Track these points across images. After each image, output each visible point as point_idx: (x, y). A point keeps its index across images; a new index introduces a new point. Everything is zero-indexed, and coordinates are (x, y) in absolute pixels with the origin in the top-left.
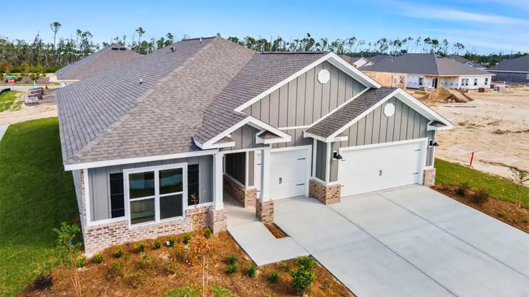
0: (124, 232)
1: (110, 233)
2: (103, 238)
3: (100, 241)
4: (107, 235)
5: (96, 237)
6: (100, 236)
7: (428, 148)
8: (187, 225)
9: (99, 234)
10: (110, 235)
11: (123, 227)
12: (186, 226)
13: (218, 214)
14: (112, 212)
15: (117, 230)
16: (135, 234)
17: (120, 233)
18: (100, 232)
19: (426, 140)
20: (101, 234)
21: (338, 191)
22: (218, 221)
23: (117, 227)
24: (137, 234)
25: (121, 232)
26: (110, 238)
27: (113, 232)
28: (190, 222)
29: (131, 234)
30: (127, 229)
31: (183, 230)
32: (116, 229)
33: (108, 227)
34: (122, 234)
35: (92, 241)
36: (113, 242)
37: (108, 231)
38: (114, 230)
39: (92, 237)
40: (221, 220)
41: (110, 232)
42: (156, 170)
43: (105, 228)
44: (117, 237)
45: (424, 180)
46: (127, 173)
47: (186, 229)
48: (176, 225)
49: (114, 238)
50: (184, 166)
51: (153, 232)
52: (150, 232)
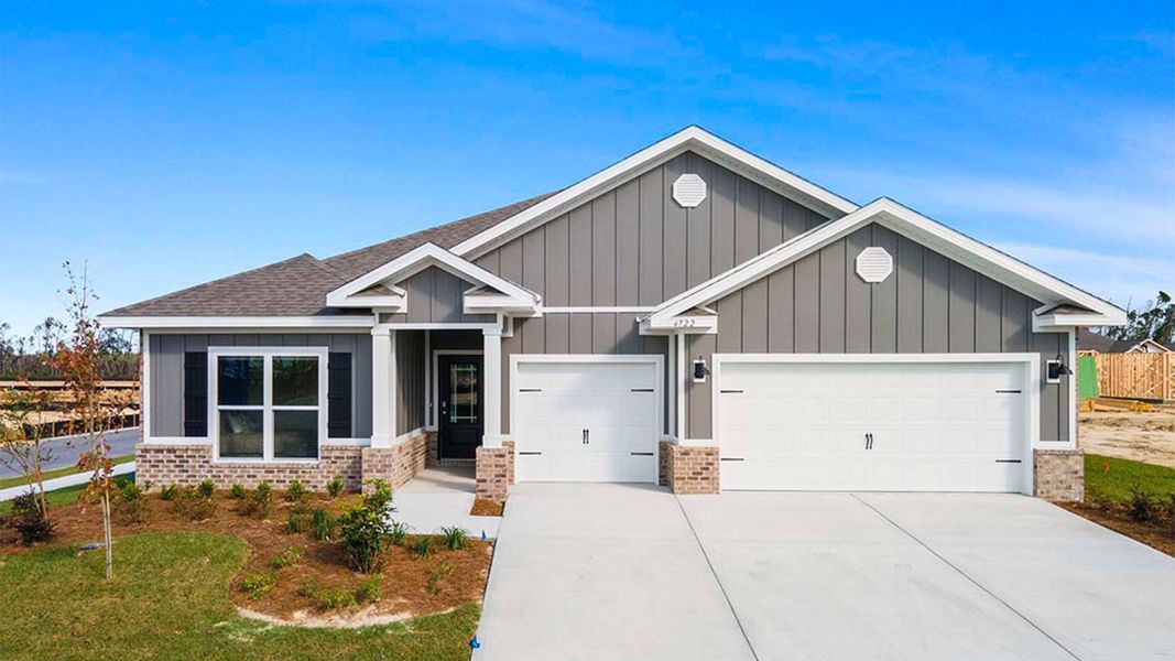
0: (201, 466)
1: (178, 463)
2: (165, 469)
3: (160, 474)
4: (172, 464)
5: (154, 466)
6: (160, 465)
7: (1043, 384)
8: (323, 476)
9: (159, 461)
10: (178, 466)
11: (200, 457)
12: (320, 478)
13: (373, 455)
14: (186, 425)
15: (190, 460)
16: (221, 474)
17: (194, 467)
18: (160, 456)
19: (1033, 360)
20: (162, 461)
21: (711, 464)
22: (372, 471)
23: (190, 453)
24: (225, 476)
25: (197, 465)
26: (177, 473)
27: (183, 461)
28: (328, 472)
29: (214, 473)
30: (207, 462)
31: (315, 487)
32: (188, 457)
33: (175, 451)
34: (197, 468)
35: (147, 471)
36: (181, 481)
37: (173, 458)
38: (185, 458)
39: (148, 464)
40: (379, 471)
41: (178, 460)
42: (268, 355)
43: (169, 451)
44: (190, 473)
45: (1035, 482)
46: (214, 354)
47: (319, 485)
48: (300, 473)
49: (185, 474)
50: (322, 354)
51: (254, 476)
52: (249, 476)
